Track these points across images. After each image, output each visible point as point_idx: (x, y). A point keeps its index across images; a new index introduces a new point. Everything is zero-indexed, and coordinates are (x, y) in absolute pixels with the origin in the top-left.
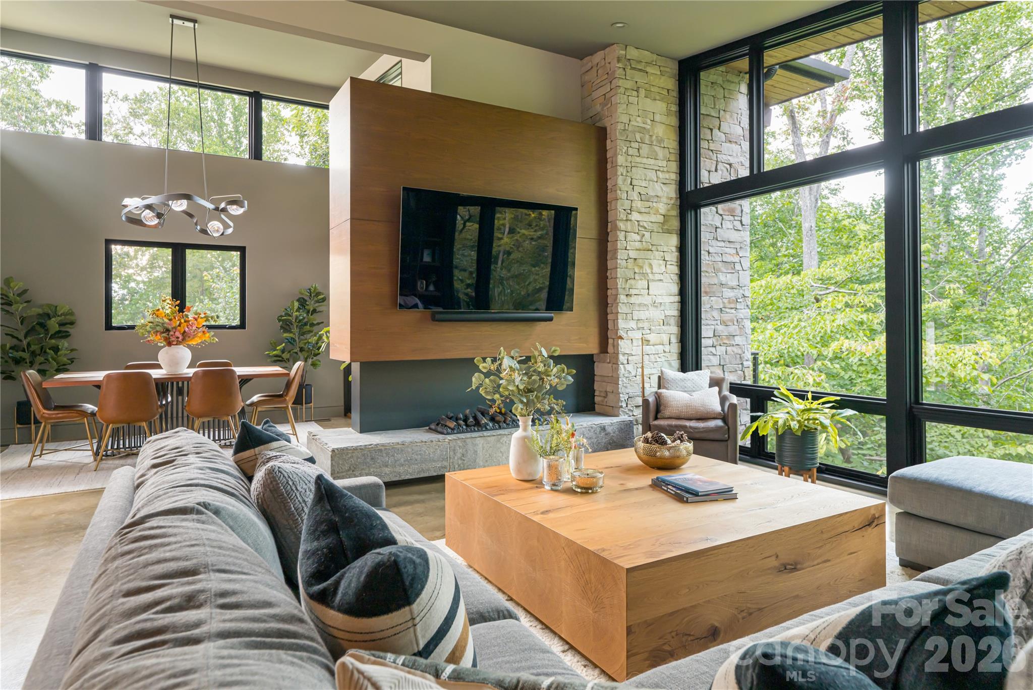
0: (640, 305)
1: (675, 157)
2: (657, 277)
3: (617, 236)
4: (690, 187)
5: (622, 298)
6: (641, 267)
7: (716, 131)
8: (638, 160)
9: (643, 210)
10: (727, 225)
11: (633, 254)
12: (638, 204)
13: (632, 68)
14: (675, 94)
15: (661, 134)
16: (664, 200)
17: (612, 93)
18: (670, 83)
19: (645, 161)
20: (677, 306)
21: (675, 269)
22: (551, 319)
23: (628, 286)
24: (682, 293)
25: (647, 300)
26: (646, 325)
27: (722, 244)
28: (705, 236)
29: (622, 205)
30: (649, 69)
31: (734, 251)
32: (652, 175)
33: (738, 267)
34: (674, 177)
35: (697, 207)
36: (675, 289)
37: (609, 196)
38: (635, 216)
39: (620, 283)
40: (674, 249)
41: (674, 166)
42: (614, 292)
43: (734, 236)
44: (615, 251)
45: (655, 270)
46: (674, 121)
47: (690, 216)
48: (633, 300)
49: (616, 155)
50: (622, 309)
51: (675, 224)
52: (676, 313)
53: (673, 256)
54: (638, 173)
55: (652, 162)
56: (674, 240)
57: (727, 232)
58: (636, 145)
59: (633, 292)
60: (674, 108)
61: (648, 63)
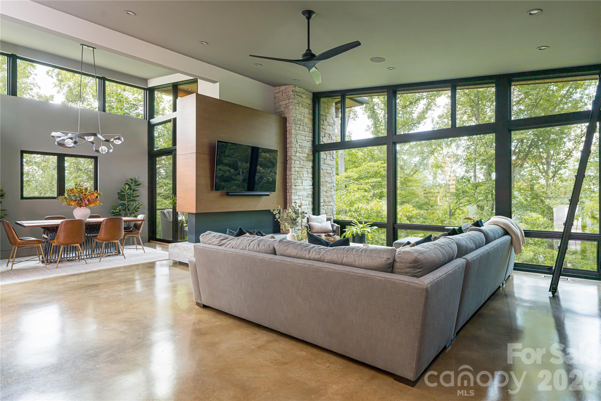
0: (299, 189)
1: (311, 131)
2: (305, 178)
3: (292, 162)
4: (317, 143)
5: (293, 187)
6: (300, 175)
7: (325, 121)
8: (299, 132)
9: (301, 152)
10: (328, 158)
11: (297, 169)
12: (299, 149)
13: (297, 95)
14: (311, 106)
15: (306, 122)
16: (308, 148)
17: (289, 104)
18: (309, 102)
19: (301, 132)
20: (312, 190)
21: (311, 175)
22: (268, 195)
23: (295, 182)
24: (313, 185)
25: (301, 187)
26: (301, 197)
27: (326, 166)
28: (322, 163)
29: (294, 150)
30: (303, 96)
31: (330, 169)
32: (303, 138)
33: (332, 175)
34: (311, 139)
35: (319, 151)
36: (311, 183)
37: (288, 146)
38: (298, 154)
39: (293, 181)
40: (311, 167)
41: (311, 135)
42: (290, 184)
43: (330, 163)
44: (291, 168)
45: (305, 176)
46: (311, 117)
47: (317, 154)
48: (297, 187)
49: (291, 129)
50: (293, 191)
51: (311, 157)
52: (311, 193)
53: (310, 170)
54: (299, 137)
55: (304, 132)
56: (311, 164)
57: (328, 161)
58: (298, 126)
59: (297, 184)
60: (311, 112)
61: (303, 93)
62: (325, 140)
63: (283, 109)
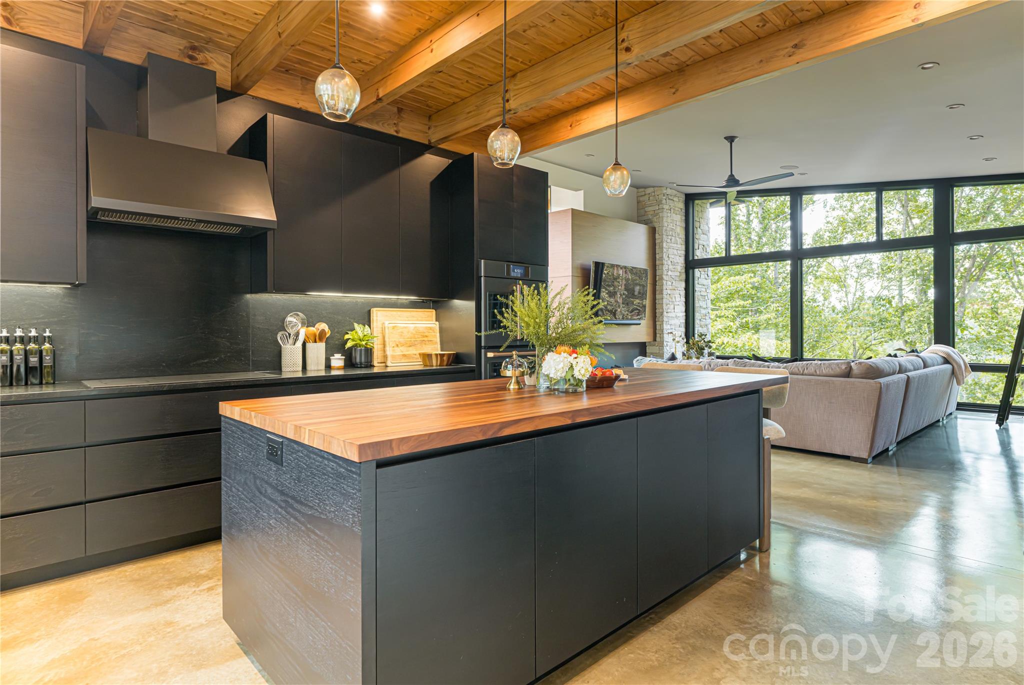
0: (671, 317)
1: (684, 243)
2: (678, 303)
3: (663, 283)
4: (691, 258)
5: (665, 313)
6: (672, 298)
7: (698, 229)
8: (671, 244)
9: (673, 270)
10: (703, 276)
11: (669, 292)
12: (671, 267)
13: (669, 199)
14: (684, 211)
15: (679, 232)
16: (680, 264)
17: (660, 211)
18: (681, 205)
19: (673, 245)
20: (684, 317)
21: (684, 299)
22: (640, 324)
23: (667, 308)
24: (687, 311)
25: (673, 315)
26: (673, 327)
27: (701, 286)
28: (696, 282)
30: (674, 199)
31: (704, 290)
32: (675, 252)
33: (706, 298)
34: (683, 253)
35: (693, 269)
36: (684, 309)
37: (657, 262)
38: (670, 273)
39: (665, 306)
40: (683, 289)
41: (683, 247)
42: (661, 310)
43: (705, 282)
44: (662, 290)
45: (677, 300)
46: (684, 225)
47: (691, 271)
48: (669, 315)
49: (662, 242)
50: (665, 319)
51: (684, 276)
52: (684, 321)
53: (683, 293)
54: (671, 251)
55: (675, 245)
56: (683, 285)
57: (702, 281)
58: (670, 237)
59: (669, 311)
60: (684, 218)
61: (675, 196)
62: (699, 254)
63: (650, 217)
